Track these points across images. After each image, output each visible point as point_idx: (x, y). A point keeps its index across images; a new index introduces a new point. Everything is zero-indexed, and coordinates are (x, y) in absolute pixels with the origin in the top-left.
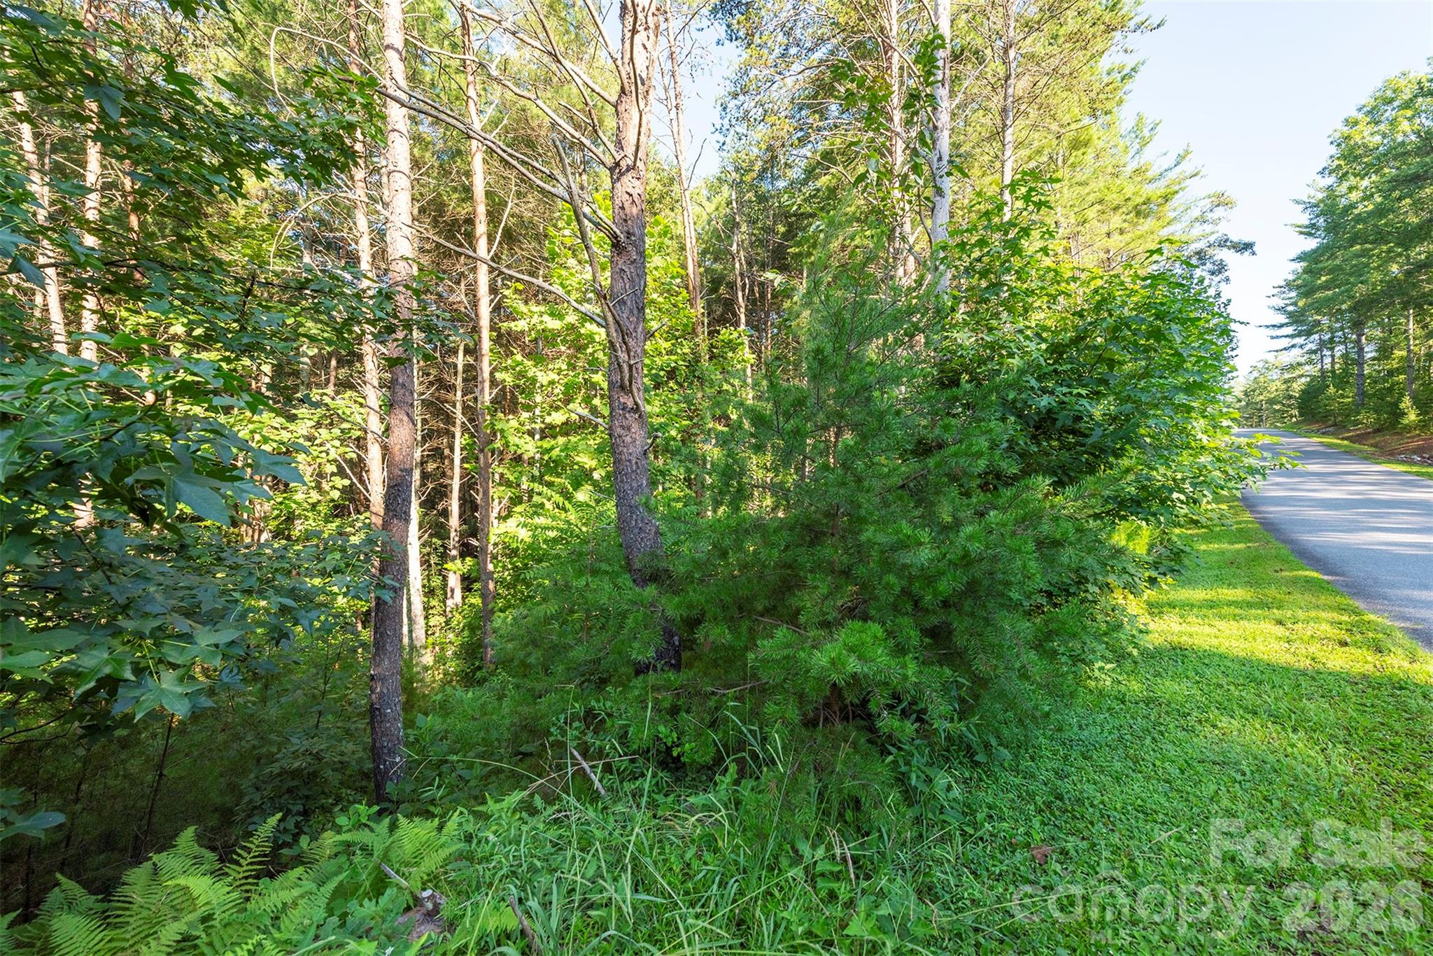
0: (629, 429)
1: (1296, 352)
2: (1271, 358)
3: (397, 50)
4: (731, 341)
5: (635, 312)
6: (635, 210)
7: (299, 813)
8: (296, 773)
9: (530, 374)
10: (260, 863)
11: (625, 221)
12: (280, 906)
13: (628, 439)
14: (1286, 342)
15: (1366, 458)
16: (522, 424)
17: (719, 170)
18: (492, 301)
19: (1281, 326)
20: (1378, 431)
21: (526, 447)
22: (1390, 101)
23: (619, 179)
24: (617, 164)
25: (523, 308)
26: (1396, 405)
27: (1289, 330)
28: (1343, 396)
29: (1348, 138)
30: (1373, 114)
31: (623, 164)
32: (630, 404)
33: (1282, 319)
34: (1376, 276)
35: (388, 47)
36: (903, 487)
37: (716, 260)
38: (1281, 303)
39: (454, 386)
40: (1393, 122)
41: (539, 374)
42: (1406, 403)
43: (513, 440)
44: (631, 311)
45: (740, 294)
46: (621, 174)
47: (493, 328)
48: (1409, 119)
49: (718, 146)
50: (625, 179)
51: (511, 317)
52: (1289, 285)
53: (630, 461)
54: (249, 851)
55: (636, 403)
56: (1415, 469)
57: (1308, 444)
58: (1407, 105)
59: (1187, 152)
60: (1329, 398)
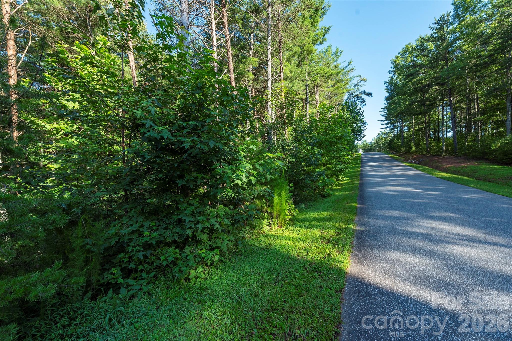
1: (388, 129)
2: (383, 130)
14: (385, 126)
15: (401, 161)
19: (384, 121)
20: (406, 153)
22: (406, 52)
26: (410, 145)
27: (386, 122)
28: (398, 142)
29: (395, 62)
30: (402, 55)
33: (384, 119)
34: (403, 106)
38: (384, 114)
40: (407, 58)
42: (412, 144)
48: (411, 58)
52: (385, 108)
56: (411, 165)
57: (388, 157)
58: (410, 53)
59: (351, 62)
60: (395, 143)
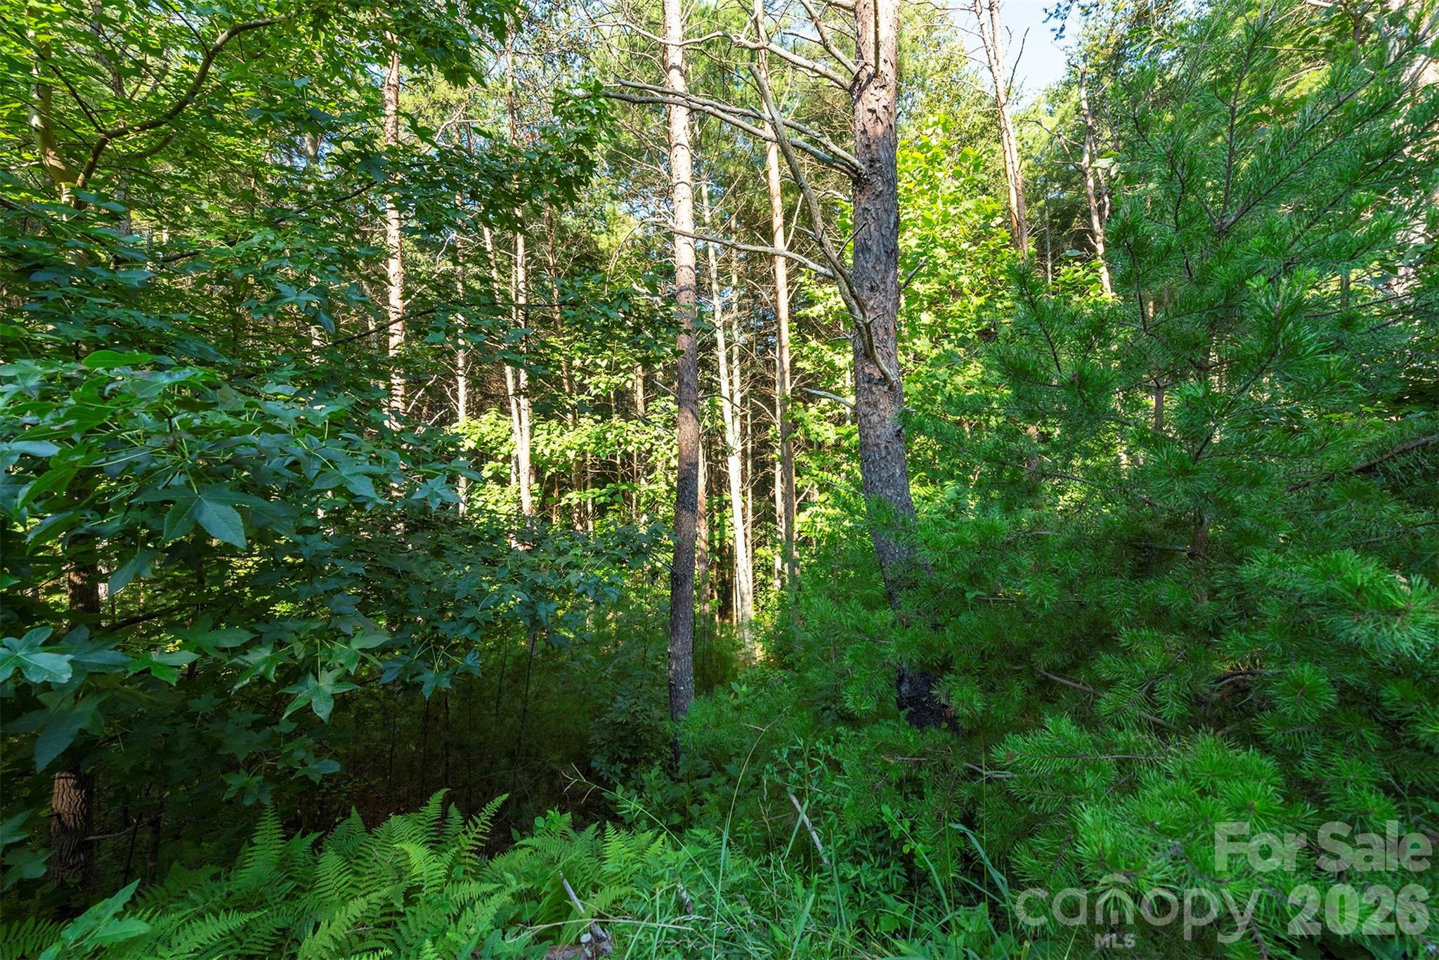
0: (876, 406)
3: (679, 68)
4: (1075, 281)
5: (884, 258)
6: (880, 129)
7: (626, 761)
8: (622, 726)
9: (827, 359)
10: (480, 840)
11: (868, 146)
12: (467, 897)
13: (875, 418)
16: (823, 412)
17: (1065, 73)
18: (789, 291)
21: (827, 434)
23: (859, 97)
24: (856, 79)
25: (819, 293)
31: (863, 76)
32: (877, 375)
35: (671, 67)
36: (1368, 470)
37: (1064, 188)
39: (774, 381)
41: (836, 358)
43: (815, 427)
44: (878, 259)
45: (1095, 219)
46: (862, 90)
47: (792, 317)
49: (1054, 34)
50: (866, 94)
51: (810, 303)
53: (877, 445)
54: (476, 825)
55: (883, 372)
